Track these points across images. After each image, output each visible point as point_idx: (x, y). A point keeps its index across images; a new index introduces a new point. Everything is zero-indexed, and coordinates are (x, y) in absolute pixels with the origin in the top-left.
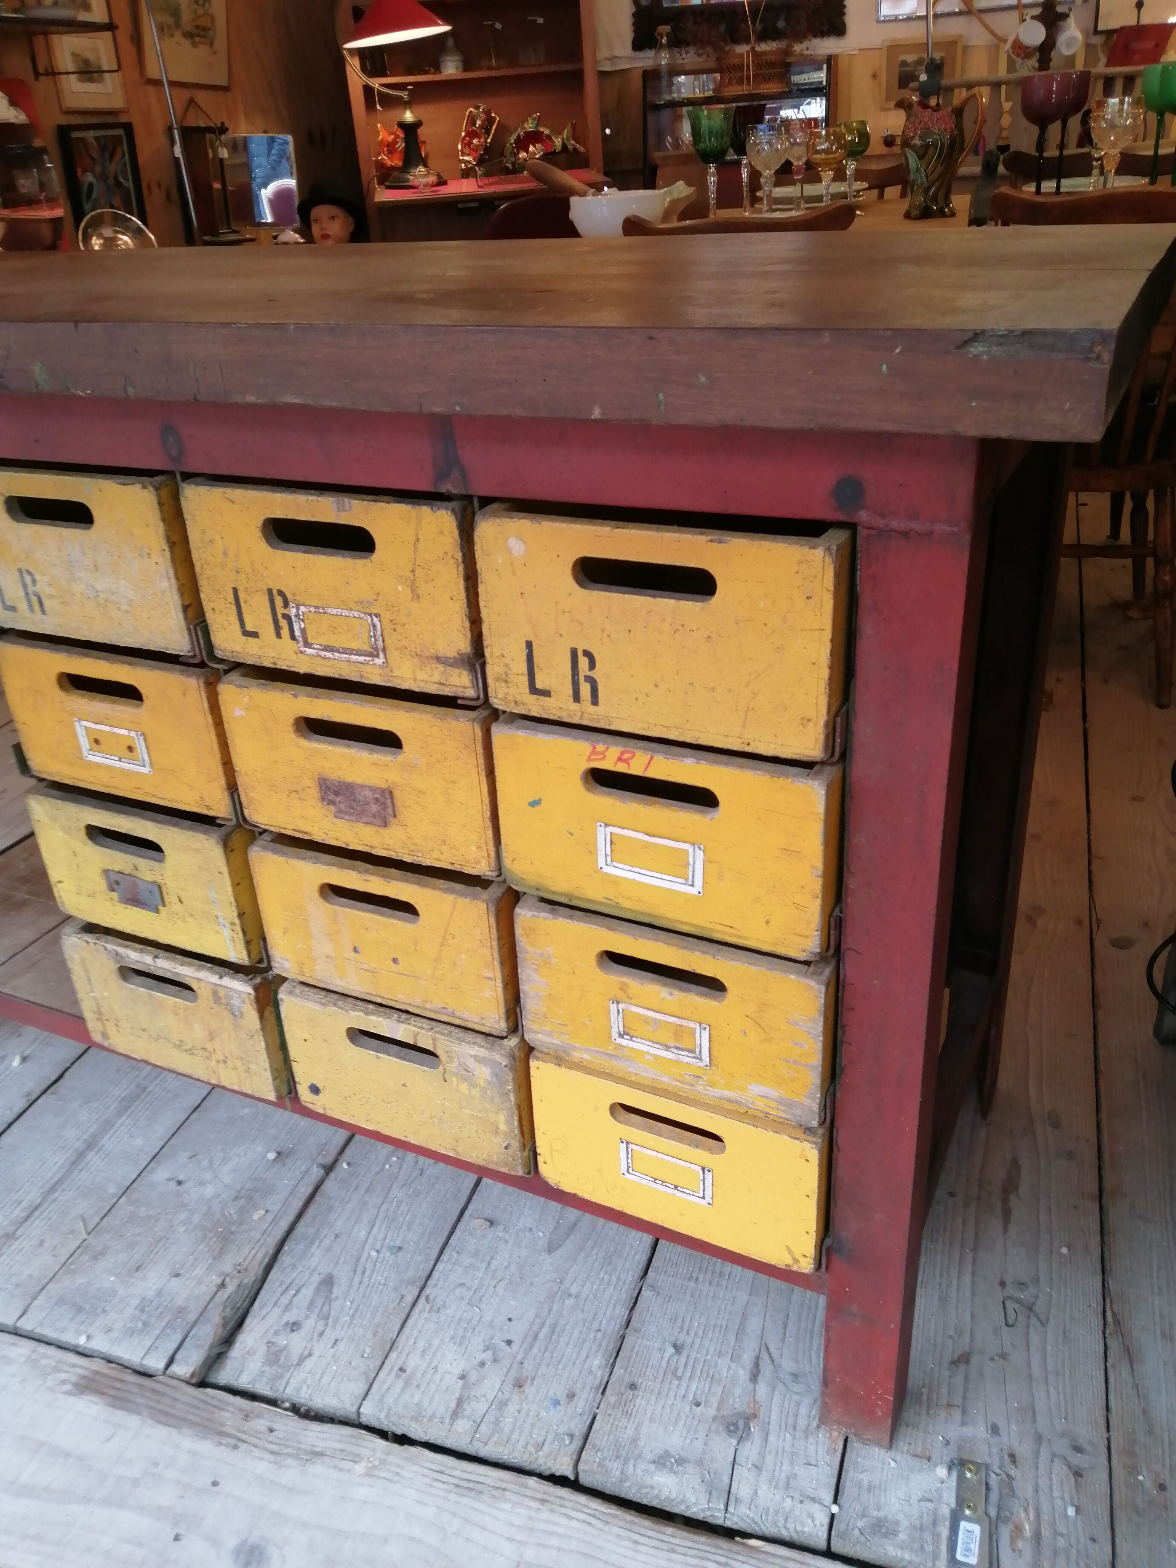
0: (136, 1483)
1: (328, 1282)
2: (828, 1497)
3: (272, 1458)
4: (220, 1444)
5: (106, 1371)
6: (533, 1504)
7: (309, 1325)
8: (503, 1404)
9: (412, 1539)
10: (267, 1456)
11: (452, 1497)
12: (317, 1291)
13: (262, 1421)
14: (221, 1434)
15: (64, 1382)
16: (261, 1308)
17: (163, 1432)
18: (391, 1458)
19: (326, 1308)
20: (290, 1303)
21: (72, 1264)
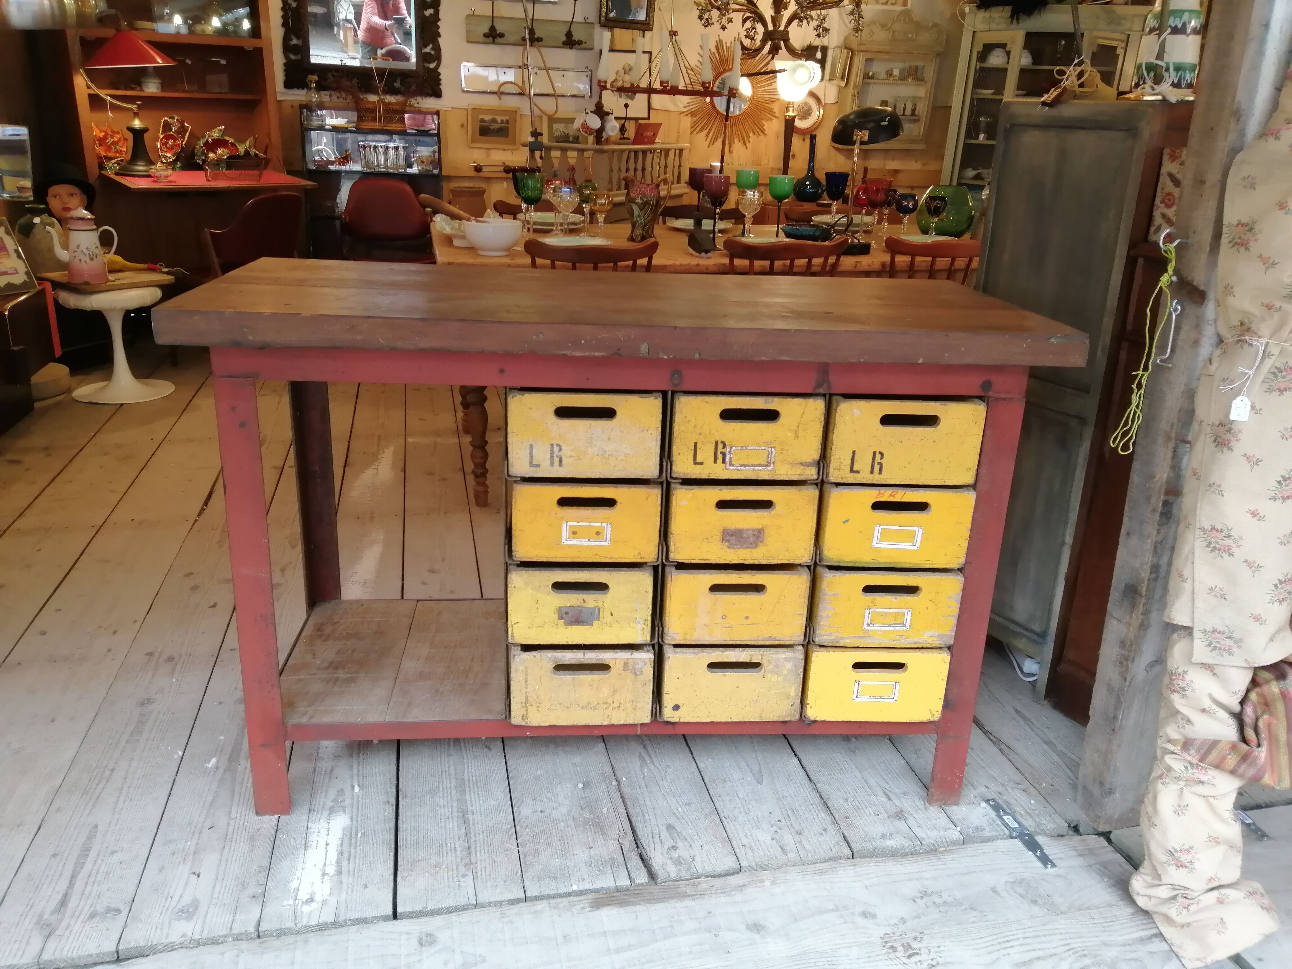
0: (672, 927)
1: (670, 827)
2: (953, 826)
3: (724, 895)
4: (693, 899)
5: (600, 896)
6: (852, 867)
7: (680, 844)
8: (801, 842)
9: (816, 897)
10: (722, 895)
11: (816, 877)
12: (669, 832)
14: (689, 896)
15: (583, 908)
16: (649, 847)
17: (659, 906)
18: (776, 876)
19: (681, 836)
20: (661, 841)
21: (525, 862)
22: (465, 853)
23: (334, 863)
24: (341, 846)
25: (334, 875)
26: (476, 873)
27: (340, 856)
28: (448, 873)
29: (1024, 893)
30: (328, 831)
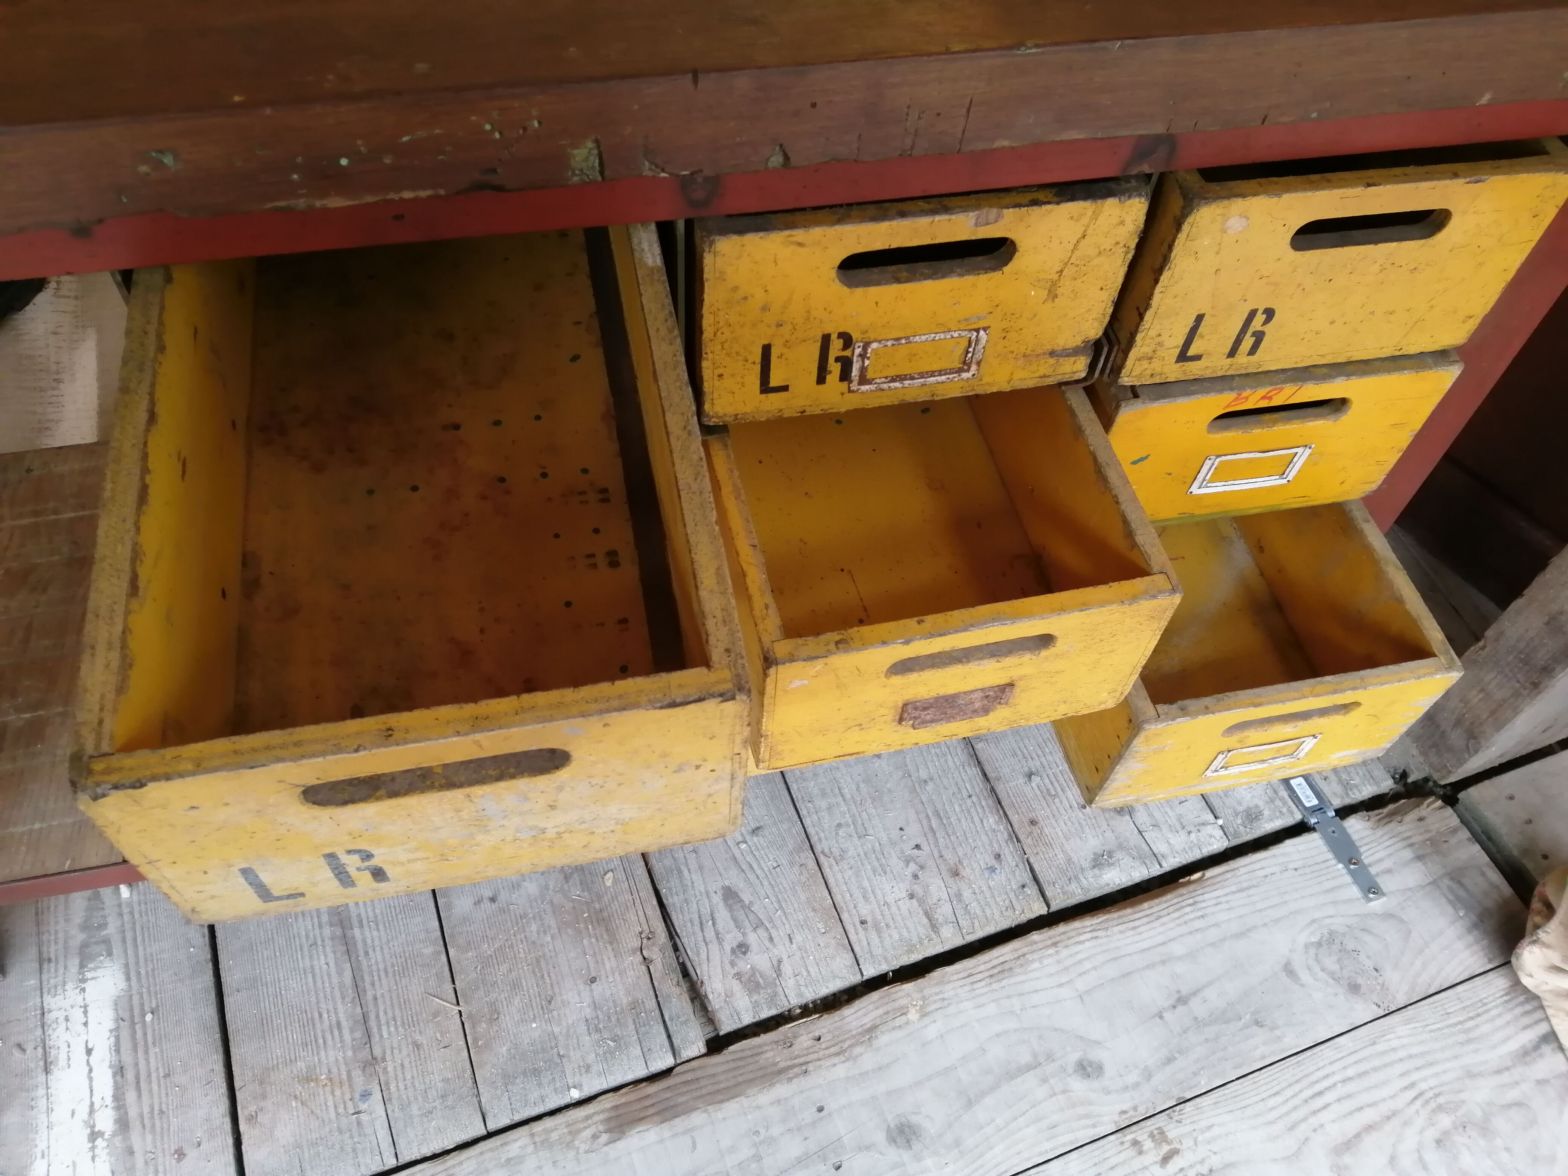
0: (758, 1158)
1: (730, 895)
3: (842, 1058)
4: (790, 1080)
5: (623, 1100)
6: (1051, 951)
7: (752, 938)
8: (959, 895)
9: (998, 1035)
10: (836, 1060)
11: (995, 986)
12: (730, 908)
13: (804, 1038)
14: (780, 1072)
15: (595, 1137)
16: (698, 954)
17: (732, 1107)
18: (927, 992)
19: (752, 917)
20: (717, 934)
21: (475, 1040)
22: (358, 1034)
23: (109, 1100)
24: (118, 1051)
25: (114, 1135)
26: (387, 1084)
27: (118, 1078)
28: (333, 1092)
29: (1335, 967)
30: (85, 1012)
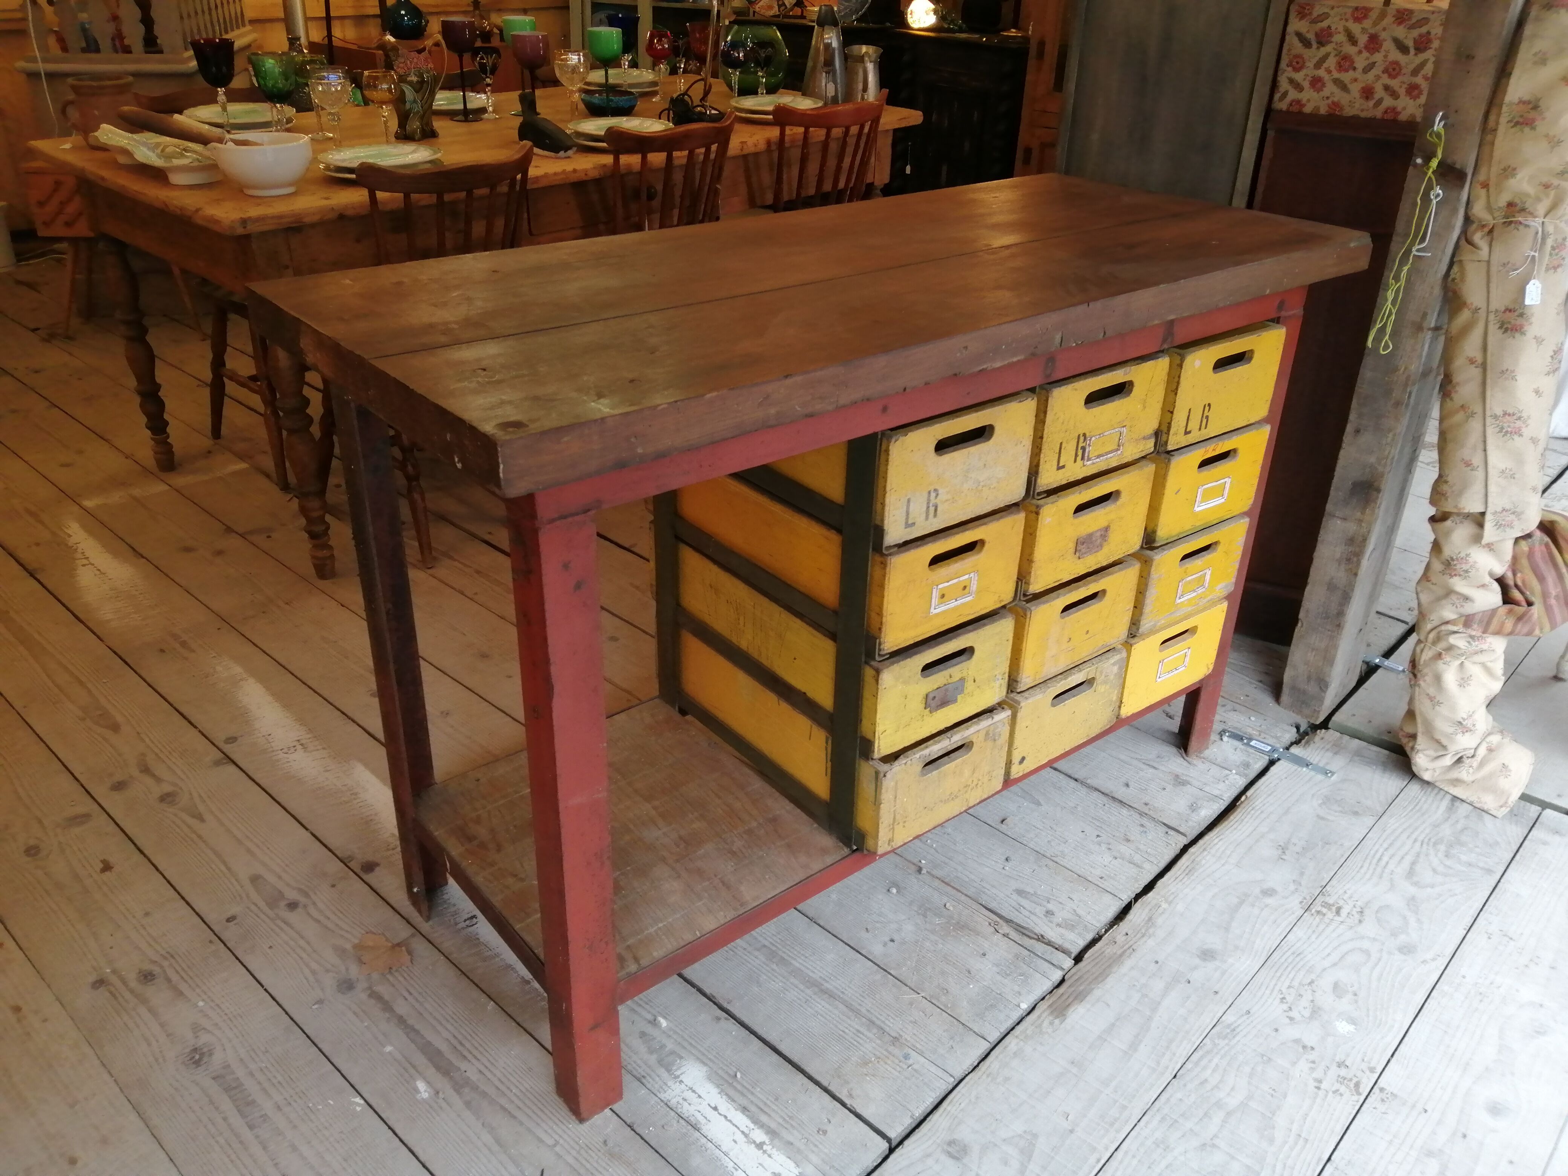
0: (1145, 996)
1: (1020, 892)
2: (1227, 772)
3: (1147, 937)
4: (1129, 957)
5: (1051, 1002)
6: (1205, 853)
7: (1050, 906)
8: (1138, 849)
9: (1213, 897)
10: (1144, 939)
11: (1192, 878)
12: (1025, 898)
13: (1119, 937)
14: (1121, 955)
15: (1051, 1023)
16: (1029, 924)
17: (1110, 981)
19: (1041, 898)
20: (1030, 912)
21: (946, 1006)
22: (875, 1031)
23: (752, 1126)
24: (733, 1101)
25: (772, 1140)
26: (914, 1046)
27: (747, 1113)
28: (886, 1063)
29: (1340, 809)
30: (694, 1091)
